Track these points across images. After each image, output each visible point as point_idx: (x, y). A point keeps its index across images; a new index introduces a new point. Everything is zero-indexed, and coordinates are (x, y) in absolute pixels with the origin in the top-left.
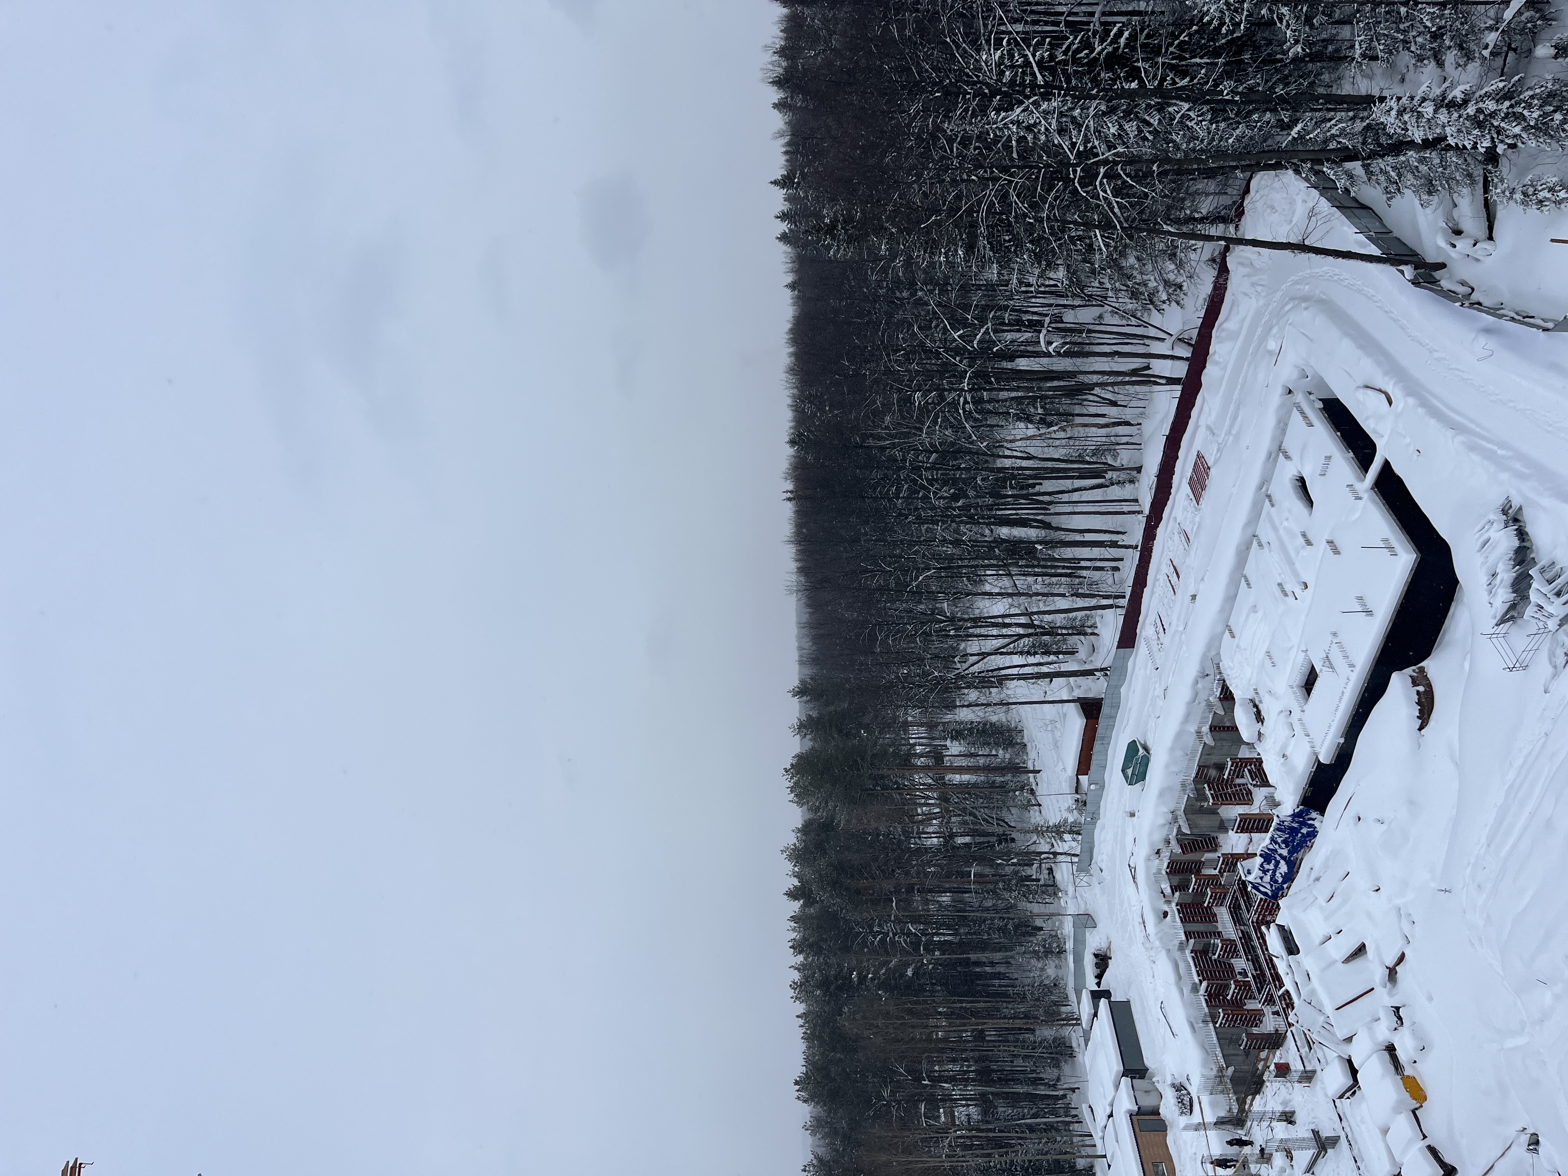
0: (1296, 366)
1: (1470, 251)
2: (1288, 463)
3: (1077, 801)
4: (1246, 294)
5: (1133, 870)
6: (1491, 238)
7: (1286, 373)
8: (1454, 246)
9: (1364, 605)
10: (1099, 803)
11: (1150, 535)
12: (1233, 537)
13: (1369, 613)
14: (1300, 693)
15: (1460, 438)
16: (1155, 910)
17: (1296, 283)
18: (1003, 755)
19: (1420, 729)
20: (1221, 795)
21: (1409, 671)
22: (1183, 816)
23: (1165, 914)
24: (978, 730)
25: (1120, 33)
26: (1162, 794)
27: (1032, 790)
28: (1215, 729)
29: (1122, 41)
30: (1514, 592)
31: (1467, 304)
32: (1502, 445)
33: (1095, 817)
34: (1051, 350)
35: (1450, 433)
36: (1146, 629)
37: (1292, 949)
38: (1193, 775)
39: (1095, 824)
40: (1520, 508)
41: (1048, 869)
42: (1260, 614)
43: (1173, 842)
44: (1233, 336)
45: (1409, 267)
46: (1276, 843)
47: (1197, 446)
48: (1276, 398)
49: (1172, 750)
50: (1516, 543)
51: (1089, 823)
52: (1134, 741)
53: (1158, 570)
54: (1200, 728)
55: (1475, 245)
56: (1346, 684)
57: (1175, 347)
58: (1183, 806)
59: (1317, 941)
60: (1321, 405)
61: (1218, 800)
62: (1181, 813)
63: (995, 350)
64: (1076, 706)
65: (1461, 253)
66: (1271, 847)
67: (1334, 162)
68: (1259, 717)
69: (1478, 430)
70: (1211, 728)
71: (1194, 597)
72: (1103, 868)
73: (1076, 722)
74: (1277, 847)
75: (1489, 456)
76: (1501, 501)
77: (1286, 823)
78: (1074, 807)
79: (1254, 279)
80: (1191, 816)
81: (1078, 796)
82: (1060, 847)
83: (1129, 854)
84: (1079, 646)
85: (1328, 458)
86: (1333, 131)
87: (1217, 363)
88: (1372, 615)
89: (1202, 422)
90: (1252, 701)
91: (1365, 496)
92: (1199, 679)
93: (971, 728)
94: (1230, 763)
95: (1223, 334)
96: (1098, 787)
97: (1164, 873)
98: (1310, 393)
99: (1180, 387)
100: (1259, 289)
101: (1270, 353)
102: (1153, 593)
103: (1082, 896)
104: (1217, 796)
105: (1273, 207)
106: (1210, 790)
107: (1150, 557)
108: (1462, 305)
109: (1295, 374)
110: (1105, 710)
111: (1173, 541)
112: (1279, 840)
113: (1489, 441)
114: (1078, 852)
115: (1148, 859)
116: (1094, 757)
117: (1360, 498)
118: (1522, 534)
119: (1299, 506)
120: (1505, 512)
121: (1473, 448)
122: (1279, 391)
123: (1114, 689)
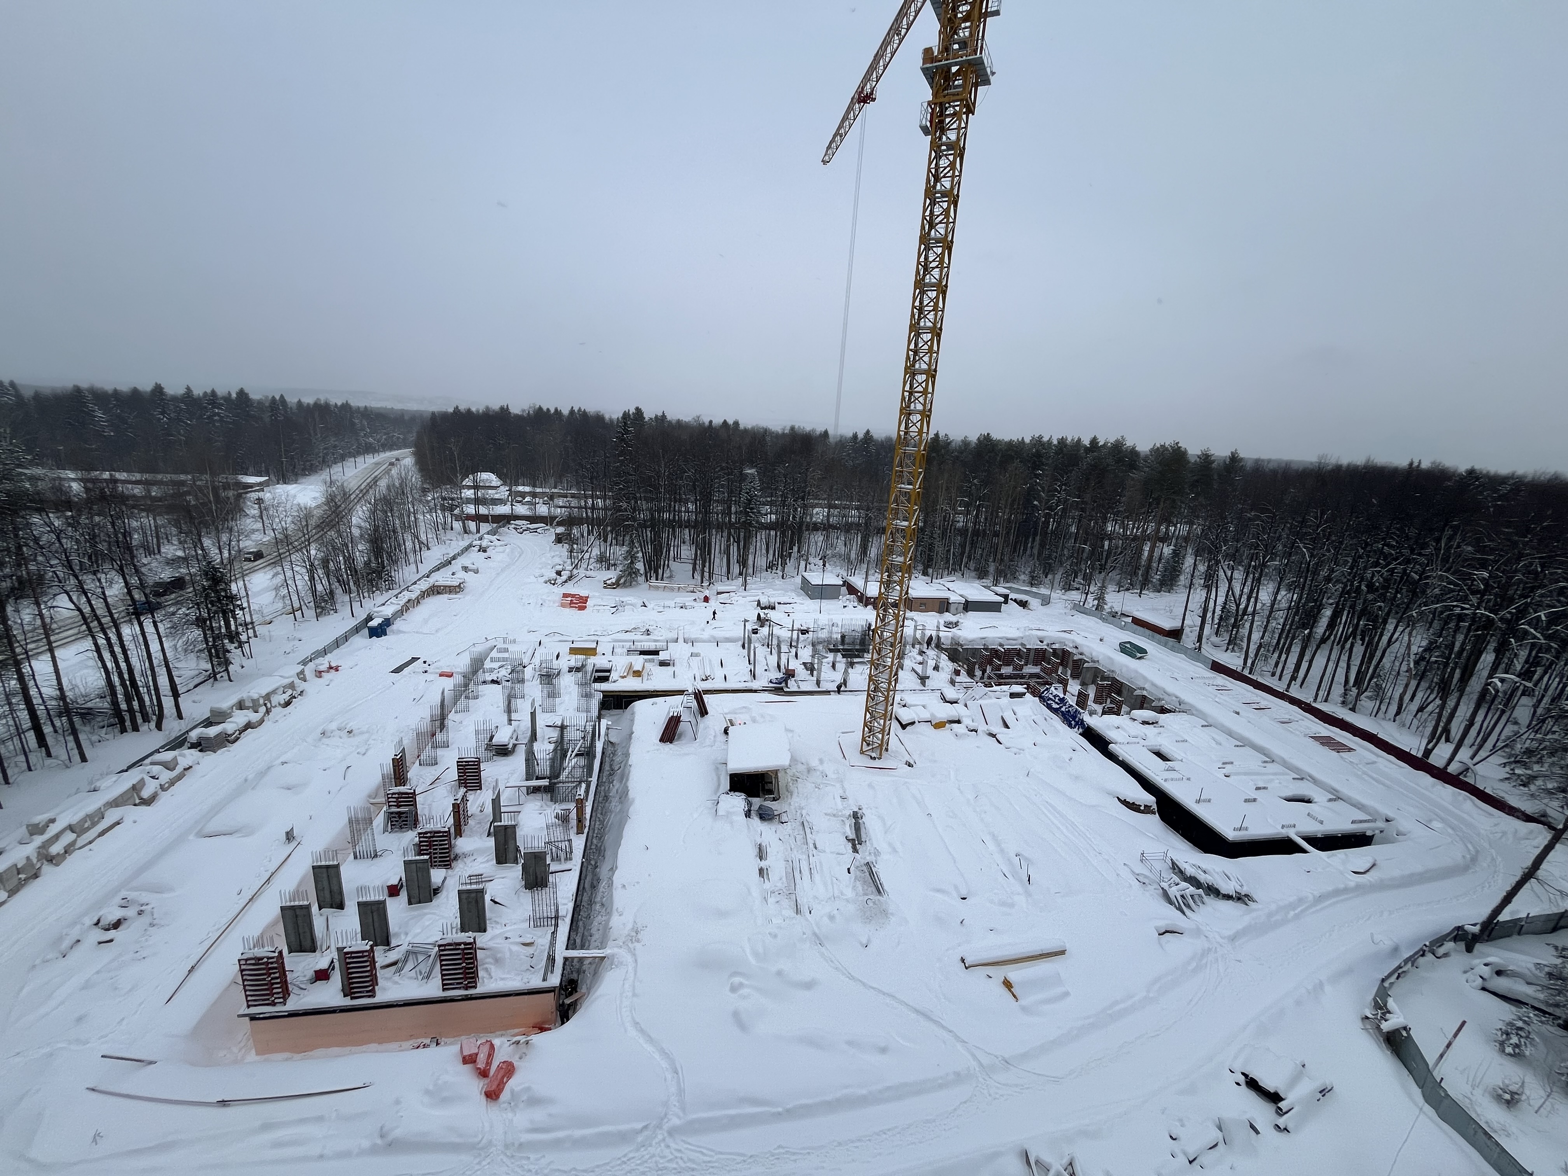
0: (1410, 832)
1: (1477, 972)
2: (1325, 799)
3: (1117, 613)
4: (1496, 825)
5: (1070, 632)
6: (1484, 989)
7: (1406, 824)
8: (1486, 965)
9: (1204, 801)
10: (1113, 624)
11: (1294, 701)
12: (1276, 749)
13: (1198, 801)
14: (1157, 748)
15: (1311, 898)
16: (1045, 637)
17: (1493, 860)
18: (1156, 577)
20: (1103, 689)
21: (1155, 807)
23: (1042, 642)
26: (1110, 658)
27: (1129, 590)
28: (1144, 698)
30: (1191, 877)
31: (1425, 948)
32: (1297, 917)
33: (1104, 620)
34: (1494, 679)
35: (1317, 894)
36: (1221, 679)
37: (1013, 695)
38: (1118, 678)
39: (1100, 619)
40: (1246, 905)
41: (1079, 588)
42: (1215, 745)
43: (1080, 657)
44: (1457, 804)
45: (1478, 931)
46: (1069, 707)
47: (1360, 751)
48: (1386, 810)
49: (1137, 672)
50: (1223, 891)
51: (1101, 616)
52: (1147, 653)
53: (1265, 699)
54: (1147, 690)
55: (1482, 977)
56: (1155, 773)
57: (1460, 764)
58: (1100, 668)
59: (1015, 708)
60: (1369, 833)
61: (1100, 686)
62: (1096, 665)
64: (1178, 627)
65: (1477, 966)
66: (1068, 704)
68: (1145, 723)
69: (1314, 909)
70: (1145, 696)
71: (1238, 713)
72: (1073, 617)
73: (1167, 624)
74: (1067, 707)
75: (1292, 906)
77: (1079, 715)
78: (1113, 610)
79: (1510, 835)
80: (1093, 670)
81: (1119, 614)
82: (1090, 597)
83: (1078, 632)
84: (1221, 639)
85: (1322, 822)
87: (1433, 785)
88: (1196, 802)
89: (1380, 760)
90: (1157, 722)
91: (1283, 831)
92: (1178, 699)
93: (1179, 563)
94: (1120, 699)
95: (1460, 798)
96: (1123, 626)
97: (1064, 647)
98: (1381, 832)
99: (1420, 755)
100: (1498, 835)
101: (1430, 821)
102: (1248, 691)
103: (1060, 602)
104: (1103, 687)
106: (1107, 684)
107: (1276, 697)
108: (1425, 945)
109: (1403, 829)
110: (1171, 641)
111: (1285, 714)
112: (1070, 709)
113: (1302, 911)
114: (1085, 606)
115: (1073, 641)
116: (1142, 628)
117: (1283, 827)
118: (1228, 897)
119: (1289, 793)
120: (1246, 896)
121: (1301, 900)
122: (1391, 814)
123: (1185, 651)
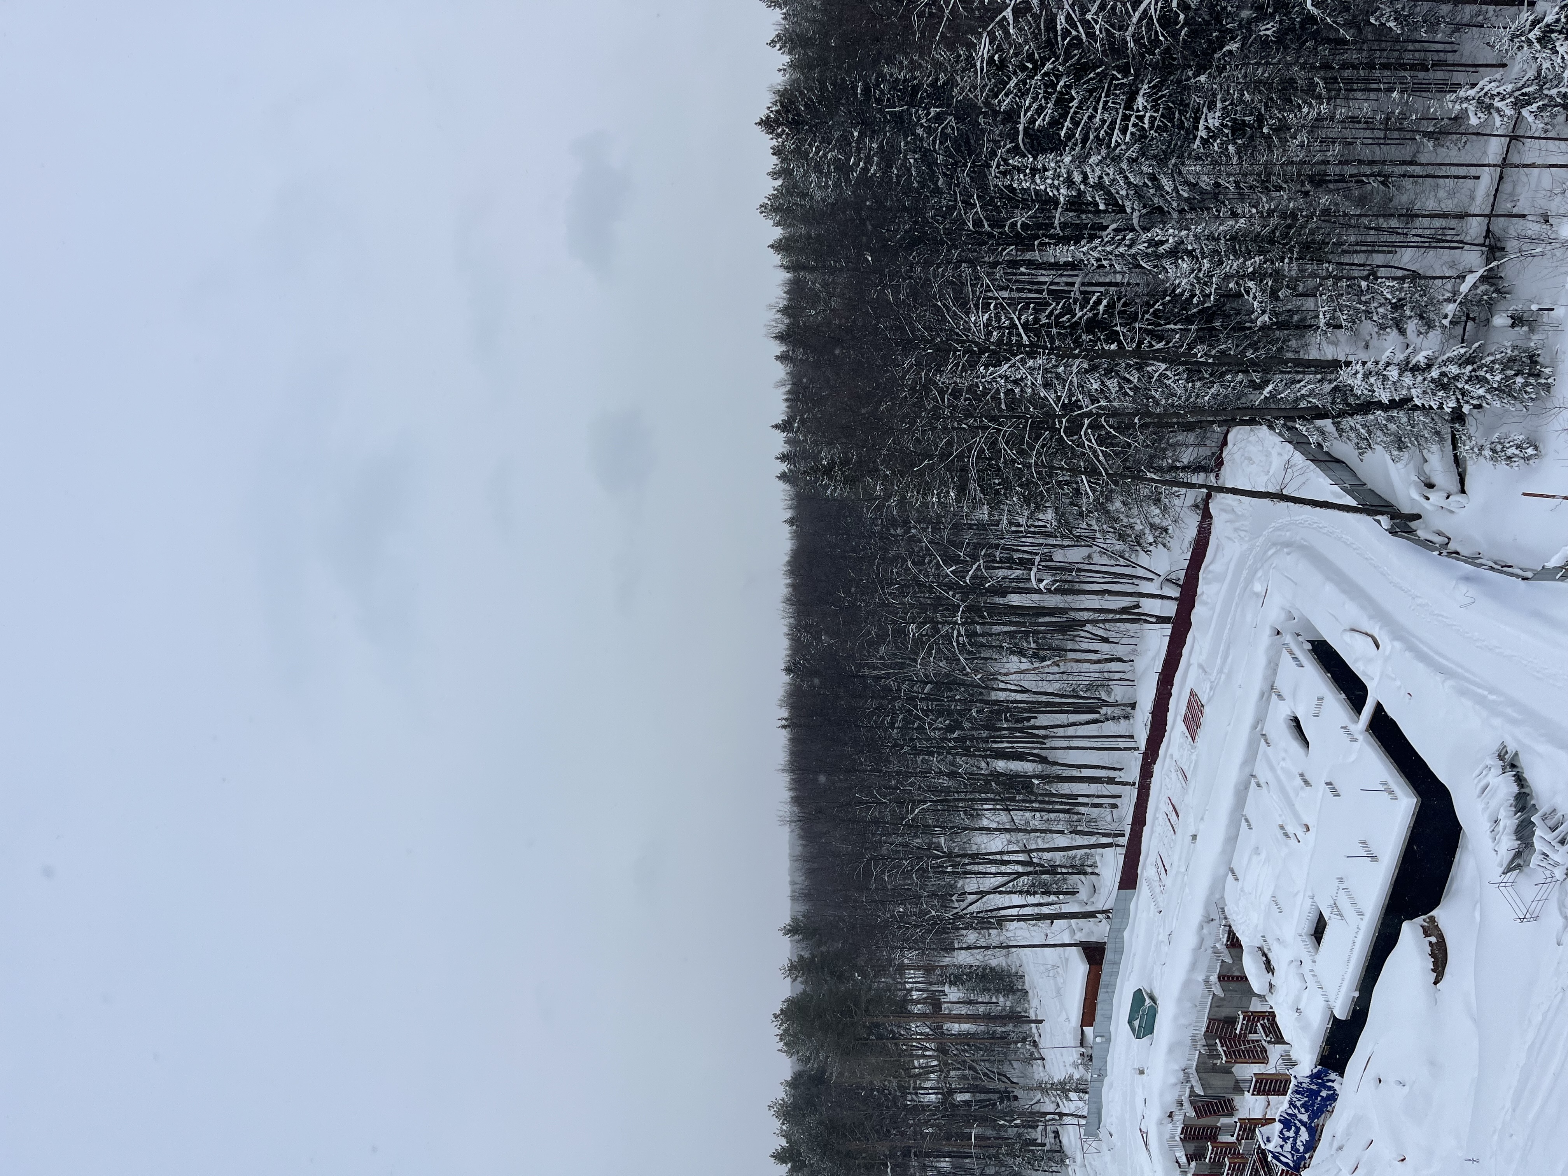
0: (1283, 609)
1: (1444, 503)
2: (1281, 702)
3: (1082, 1055)
4: (1229, 538)
5: (1144, 1135)
6: (1463, 491)
7: (1273, 614)
8: (1428, 499)
9: (1369, 849)
10: (1105, 1058)
11: (1147, 772)
12: (1231, 776)
13: (1374, 858)
14: (1310, 941)
15: (1449, 683)
17: (1277, 529)
18: (1004, 1002)
19: (1435, 983)
20: (1234, 1052)
21: (1420, 920)
22: (1196, 1074)
24: (977, 975)
25: (1099, 302)
26: (1171, 1050)
27: (1035, 1042)
28: (1224, 978)
29: (1101, 308)
30: (1517, 840)
31: (1445, 553)
32: (1493, 691)
33: (1101, 1075)
34: (1042, 587)
35: (1439, 678)
36: (1147, 870)
38: (1204, 1029)
39: (1102, 1081)
40: (1516, 754)
41: (1054, 1132)
42: (1263, 856)
43: (1187, 1105)
44: (1220, 578)
45: (1385, 517)
46: (1295, 1107)
47: (1190, 684)
48: (1265, 638)
49: (1180, 1000)
50: (1515, 789)
51: (1096, 1081)
52: (1140, 990)
53: (1157, 809)
54: (1208, 977)
55: (1448, 497)
56: (1357, 933)
57: (1164, 587)
58: (1195, 1064)
60: (1310, 647)
61: (1231, 1057)
62: (1192, 1071)
63: (987, 586)
64: (1078, 951)
65: (1435, 505)
66: (1290, 1111)
67: (1305, 419)
68: (1269, 967)
69: (1467, 675)
70: (1219, 978)
71: (1194, 837)
72: (1112, 1132)
73: (1080, 968)
74: (1296, 1111)
75: (1481, 701)
76: (1496, 746)
77: (1304, 1085)
78: (1079, 1061)
79: (1237, 524)
80: (1204, 1075)
81: (1083, 1050)
82: (1067, 1107)
83: (1140, 1117)
84: (1080, 886)
85: (1321, 699)
86: (1303, 392)
87: (1205, 603)
88: (1377, 860)
89: (1194, 660)
90: (1260, 949)
91: (1361, 738)
92: (1205, 925)
93: (971, 972)
94: (1241, 1017)
95: (1210, 576)
96: (1104, 1040)
97: (1178, 1139)
98: (1298, 635)
99: (1170, 626)
100: (1242, 534)
101: (1257, 595)
102: (1152, 832)
103: (1090, 1164)
104: (1230, 1052)
105: (1250, 459)
106: (1222, 1046)
107: (1148, 795)
108: (1440, 554)
109: (1283, 616)
110: (1108, 956)
111: (1171, 779)
112: (1298, 1104)
113: (1479, 686)
114: (1085, 1113)
115: (1160, 1123)
116: (1098, 1007)
117: (1356, 740)
118: (1520, 780)
119: (1295, 746)
120: (1501, 757)
121: (1463, 693)
122: (1268, 631)
123: (1117, 933)
